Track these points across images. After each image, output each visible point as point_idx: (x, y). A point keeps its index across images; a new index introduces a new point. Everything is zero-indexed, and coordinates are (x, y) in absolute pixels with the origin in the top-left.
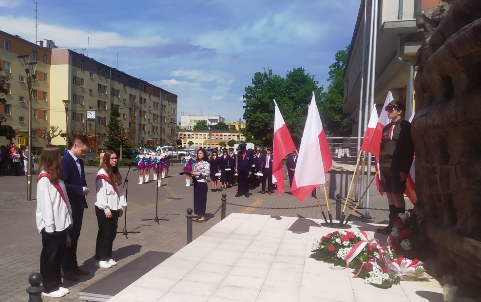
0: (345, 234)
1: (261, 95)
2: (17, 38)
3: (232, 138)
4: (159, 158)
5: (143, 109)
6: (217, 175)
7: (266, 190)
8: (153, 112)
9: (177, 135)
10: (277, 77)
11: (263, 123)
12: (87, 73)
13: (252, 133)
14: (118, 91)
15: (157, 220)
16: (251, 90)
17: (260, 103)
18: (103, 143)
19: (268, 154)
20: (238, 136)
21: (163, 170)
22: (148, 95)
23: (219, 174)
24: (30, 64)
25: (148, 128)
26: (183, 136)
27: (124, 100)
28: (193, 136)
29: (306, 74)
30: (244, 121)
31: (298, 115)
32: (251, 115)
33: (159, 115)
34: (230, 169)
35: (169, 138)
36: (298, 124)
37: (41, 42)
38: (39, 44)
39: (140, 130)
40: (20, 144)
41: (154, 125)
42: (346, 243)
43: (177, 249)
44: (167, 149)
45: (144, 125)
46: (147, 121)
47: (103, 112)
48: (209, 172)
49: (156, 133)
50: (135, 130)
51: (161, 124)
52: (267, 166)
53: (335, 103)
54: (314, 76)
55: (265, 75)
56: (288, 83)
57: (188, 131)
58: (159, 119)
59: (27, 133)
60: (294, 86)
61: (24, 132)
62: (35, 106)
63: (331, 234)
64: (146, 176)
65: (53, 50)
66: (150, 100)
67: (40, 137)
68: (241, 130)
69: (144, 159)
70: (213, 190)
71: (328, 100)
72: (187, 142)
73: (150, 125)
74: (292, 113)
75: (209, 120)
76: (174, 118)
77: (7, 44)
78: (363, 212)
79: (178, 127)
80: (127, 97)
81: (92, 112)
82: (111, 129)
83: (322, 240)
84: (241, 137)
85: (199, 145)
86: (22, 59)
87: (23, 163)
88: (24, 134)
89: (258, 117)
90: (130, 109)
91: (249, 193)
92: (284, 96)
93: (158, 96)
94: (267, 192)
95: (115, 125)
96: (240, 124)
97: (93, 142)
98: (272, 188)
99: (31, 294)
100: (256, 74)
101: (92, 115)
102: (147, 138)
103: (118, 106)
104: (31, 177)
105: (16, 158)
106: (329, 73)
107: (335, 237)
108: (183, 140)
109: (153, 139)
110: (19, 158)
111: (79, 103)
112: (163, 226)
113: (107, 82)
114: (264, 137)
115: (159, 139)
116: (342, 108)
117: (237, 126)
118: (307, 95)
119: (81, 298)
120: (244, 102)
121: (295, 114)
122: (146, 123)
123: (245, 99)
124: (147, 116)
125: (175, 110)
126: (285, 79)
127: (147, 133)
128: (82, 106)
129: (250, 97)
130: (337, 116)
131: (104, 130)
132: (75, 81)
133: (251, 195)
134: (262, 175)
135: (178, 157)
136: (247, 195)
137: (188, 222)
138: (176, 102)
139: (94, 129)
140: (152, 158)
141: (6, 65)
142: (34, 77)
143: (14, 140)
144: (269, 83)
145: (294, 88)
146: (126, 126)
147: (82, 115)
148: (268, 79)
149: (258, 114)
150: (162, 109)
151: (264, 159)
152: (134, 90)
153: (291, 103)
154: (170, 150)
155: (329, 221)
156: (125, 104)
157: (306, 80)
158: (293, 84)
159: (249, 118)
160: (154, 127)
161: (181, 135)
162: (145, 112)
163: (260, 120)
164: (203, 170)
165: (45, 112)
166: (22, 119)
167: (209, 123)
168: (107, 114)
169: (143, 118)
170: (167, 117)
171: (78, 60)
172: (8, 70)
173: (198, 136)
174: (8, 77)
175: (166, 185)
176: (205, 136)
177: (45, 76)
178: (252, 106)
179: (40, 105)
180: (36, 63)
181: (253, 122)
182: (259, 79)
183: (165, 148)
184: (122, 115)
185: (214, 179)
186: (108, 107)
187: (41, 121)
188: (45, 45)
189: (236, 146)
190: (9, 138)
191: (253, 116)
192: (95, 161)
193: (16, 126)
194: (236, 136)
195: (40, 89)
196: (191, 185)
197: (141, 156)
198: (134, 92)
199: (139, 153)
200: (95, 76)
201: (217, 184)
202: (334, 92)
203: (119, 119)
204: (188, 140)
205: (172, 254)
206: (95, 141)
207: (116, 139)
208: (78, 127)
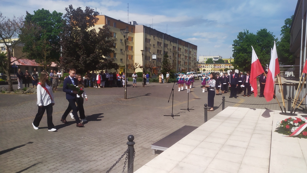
0: (296, 119)
1: (242, 44)
2: (119, 21)
3: (226, 67)
4: (189, 78)
5: (180, 53)
6: (219, 86)
7: (246, 94)
8: (185, 54)
9: (197, 66)
10: (251, 34)
11: (243, 59)
12: (152, 36)
13: (237, 64)
14: (167, 45)
15: (188, 109)
16: (237, 42)
17: (242, 48)
18: (160, 70)
19: (248, 75)
20: (230, 66)
21: (190, 84)
22: (182, 46)
23: (220, 86)
24: (126, 33)
25: (182, 63)
26: (200, 67)
27: (170, 49)
28: (205, 67)
29: (268, 32)
30: (233, 58)
31: (263, 54)
32: (237, 55)
33: (188, 56)
34: (226, 84)
35: (193, 67)
36: (264, 59)
37: (131, 22)
38: (129, 23)
39: (178, 64)
40: (121, 72)
41: (185, 61)
42: (296, 124)
43: (200, 125)
44: (192, 74)
45: (180, 61)
46: (182, 59)
47: (160, 55)
48: (215, 85)
49: (186, 65)
50: (176, 64)
51: (189, 61)
52: (247, 82)
53: (285, 47)
54: (272, 33)
55: (245, 33)
56: (258, 37)
57: (203, 64)
58: (188, 58)
59: (124, 66)
60: (261, 38)
61: (123, 66)
62: (128, 53)
63: (287, 119)
64: (182, 87)
65: (136, 26)
66: (183, 49)
67: (130, 68)
68: (231, 63)
69: (181, 78)
70: (217, 94)
71: (281, 45)
72: (202, 70)
73: (183, 61)
74: (260, 53)
75: (214, 58)
76: (195, 57)
77: (115, 24)
78: (304, 107)
79: (198, 62)
80: (172, 48)
81: (154, 56)
82: (164, 64)
83: (282, 122)
84: (231, 67)
85: (208, 71)
86: (122, 31)
87: (122, 81)
88: (122, 67)
89: (241, 56)
90: (173, 54)
91: (237, 96)
92: (256, 44)
93: (187, 47)
94: (247, 95)
95: (166, 62)
96: (231, 60)
97: (155, 70)
98: (250, 93)
99: (129, 145)
100: (239, 33)
101: (154, 57)
102: (182, 68)
103: (167, 52)
104: (126, 88)
105: (119, 79)
106: (281, 31)
107: (290, 121)
108: (200, 69)
109: (185, 68)
110: (121, 79)
111: (148, 51)
112: (191, 113)
113: (162, 40)
114: (244, 66)
115: (188, 68)
116: (289, 50)
117: (229, 61)
118: (269, 43)
119: (152, 148)
120: (233, 48)
121: (262, 53)
122: (181, 60)
123: (234, 47)
124: (182, 57)
125: (196, 53)
126: (256, 35)
127: (182, 65)
128: (150, 53)
129: (237, 45)
130: (286, 54)
131: (161, 64)
132: (146, 41)
133: (238, 97)
134: (244, 86)
135: (198, 77)
136: (236, 97)
137: (205, 111)
138: (196, 49)
139: (155, 64)
140: (185, 78)
141: (114, 34)
142: (128, 39)
143: (118, 70)
144: (247, 37)
145: (261, 40)
146: (171, 62)
147: (150, 57)
148: (246, 35)
149: (241, 54)
150: (189, 53)
151: (245, 78)
152: (175, 44)
153: (259, 48)
154: (194, 74)
155: (284, 112)
156: (170, 51)
157: (268, 35)
158: (260, 37)
159: (236, 56)
160: (185, 62)
161: (199, 66)
162: (181, 55)
163: (242, 57)
164: (212, 84)
165: (132, 56)
166: (121, 60)
167: (214, 59)
168: (162, 56)
169: (180, 58)
170: (192, 57)
171: (148, 30)
172: (115, 37)
173: (208, 66)
174: (115, 40)
175: (192, 92)
176: (212, 67)
177: (132, 39)
178: (237, 50)
179: (130, 53)
180: (128, 33)
181: (238, 58)
182: (241, 35)
183: (191, 73)
184: (169, 57)
185: (218, 89)
186: (162, 53)
187: (130, 60)
188: (132, 24)
189: (229, 71)
190: (116, 69)
191: (238, 55)
192: (156, 79)
193: (119, 63)
194: (228, 66)
195: (130, 45)
196: (205, 92)
197: (180, 77)
198: (175, 45)
199: (178, 76)
200: (156, 38)
201: (219, 91)
202: (284, 41)
203: (168, 58)
204: (203, 69)
205: (197, 127)
206: (156, 70)
207: (167, 69)
208: (148, 63)
